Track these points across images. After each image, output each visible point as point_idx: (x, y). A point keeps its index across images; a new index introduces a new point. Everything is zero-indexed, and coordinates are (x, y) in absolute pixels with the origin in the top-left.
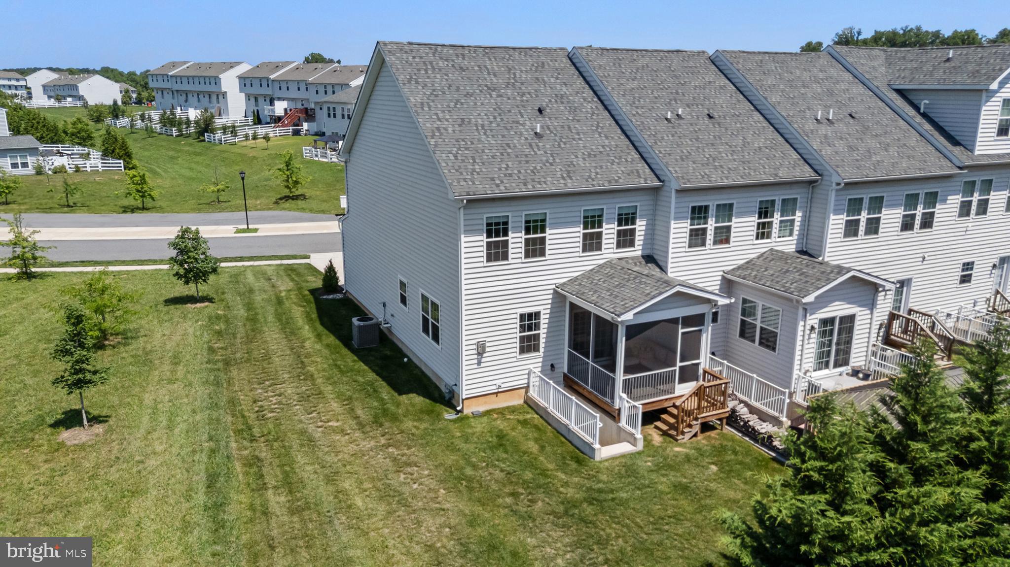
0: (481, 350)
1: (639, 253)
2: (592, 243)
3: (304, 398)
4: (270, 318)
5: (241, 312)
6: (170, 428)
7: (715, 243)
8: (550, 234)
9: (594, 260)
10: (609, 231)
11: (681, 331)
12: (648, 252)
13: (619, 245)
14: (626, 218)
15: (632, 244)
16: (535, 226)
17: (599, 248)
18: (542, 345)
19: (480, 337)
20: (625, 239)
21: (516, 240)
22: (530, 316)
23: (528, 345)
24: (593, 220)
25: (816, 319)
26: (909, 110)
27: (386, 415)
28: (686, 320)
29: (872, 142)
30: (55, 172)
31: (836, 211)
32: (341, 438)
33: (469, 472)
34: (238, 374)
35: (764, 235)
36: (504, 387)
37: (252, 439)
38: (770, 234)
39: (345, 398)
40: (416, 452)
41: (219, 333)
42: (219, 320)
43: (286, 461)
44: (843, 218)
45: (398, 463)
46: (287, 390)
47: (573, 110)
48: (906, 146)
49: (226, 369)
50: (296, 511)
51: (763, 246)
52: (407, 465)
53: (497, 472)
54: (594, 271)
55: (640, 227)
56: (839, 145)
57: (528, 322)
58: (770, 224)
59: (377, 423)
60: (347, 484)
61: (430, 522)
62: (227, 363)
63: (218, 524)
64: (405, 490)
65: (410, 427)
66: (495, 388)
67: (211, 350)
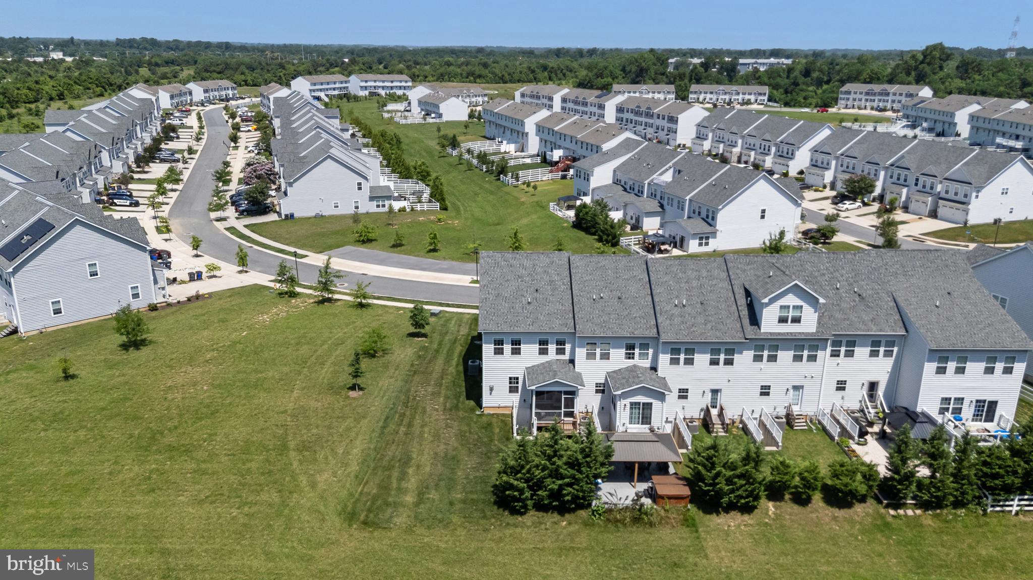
0: (491, 389)
1: (568, 358)
2: (544, 352)
3: (433, 394)
4: (445, 352)
5: (435, 346)
6: (383, 397)
7: (601, 359)
8: (523, 347)
9: (544, 359)
10: (552, 348)
11: (563, 396)
12: (572, 358)
13: (557, 354)
14: (561, 343)
15: (564, 354)
16: (516, 343)
17: (547, 354)
18: (520, 391)
19: (492, 384)
20: (561, 351)
21: (507, 348)
22: (514, 378)
23: (513, 390)
24: (544, 343)
25: (627, 402)
26: (742, 301)
27: (456, 407)
28: (566, 393)
29: (701, 319)
30: (399, 211)
31: (663, 353)
32: (435, 413)
33: (467, 434)
34: (417, 378)
35: (629, 358)
36: (502, 405)
37: (407, 407)
38: (633, 358)
39: (447, 397)
40: (456, 424)
41: (420, 357)
42: (424, 348)
43: (413, 417)
44: (668, 356)
45: (447, 426)
46: (430, 389)
47: (554, 290)
48: (722, 322)
49: (413, 376)
50: (406, 434)
51: (630, 362)
52: (450, 427)
53: (476, 437)
54: (543, 364)
55: (568, 347)
56: (677, 320)
57: (513, 380)
58: (633, 354)
59: (451, 410)
60: (426, 429)
61: (442, 447)
62: (415, 372)
63: (382, 433)
64: (443, 436)
65: (461, 414)
66: (497, 405)
67: (412, 365)
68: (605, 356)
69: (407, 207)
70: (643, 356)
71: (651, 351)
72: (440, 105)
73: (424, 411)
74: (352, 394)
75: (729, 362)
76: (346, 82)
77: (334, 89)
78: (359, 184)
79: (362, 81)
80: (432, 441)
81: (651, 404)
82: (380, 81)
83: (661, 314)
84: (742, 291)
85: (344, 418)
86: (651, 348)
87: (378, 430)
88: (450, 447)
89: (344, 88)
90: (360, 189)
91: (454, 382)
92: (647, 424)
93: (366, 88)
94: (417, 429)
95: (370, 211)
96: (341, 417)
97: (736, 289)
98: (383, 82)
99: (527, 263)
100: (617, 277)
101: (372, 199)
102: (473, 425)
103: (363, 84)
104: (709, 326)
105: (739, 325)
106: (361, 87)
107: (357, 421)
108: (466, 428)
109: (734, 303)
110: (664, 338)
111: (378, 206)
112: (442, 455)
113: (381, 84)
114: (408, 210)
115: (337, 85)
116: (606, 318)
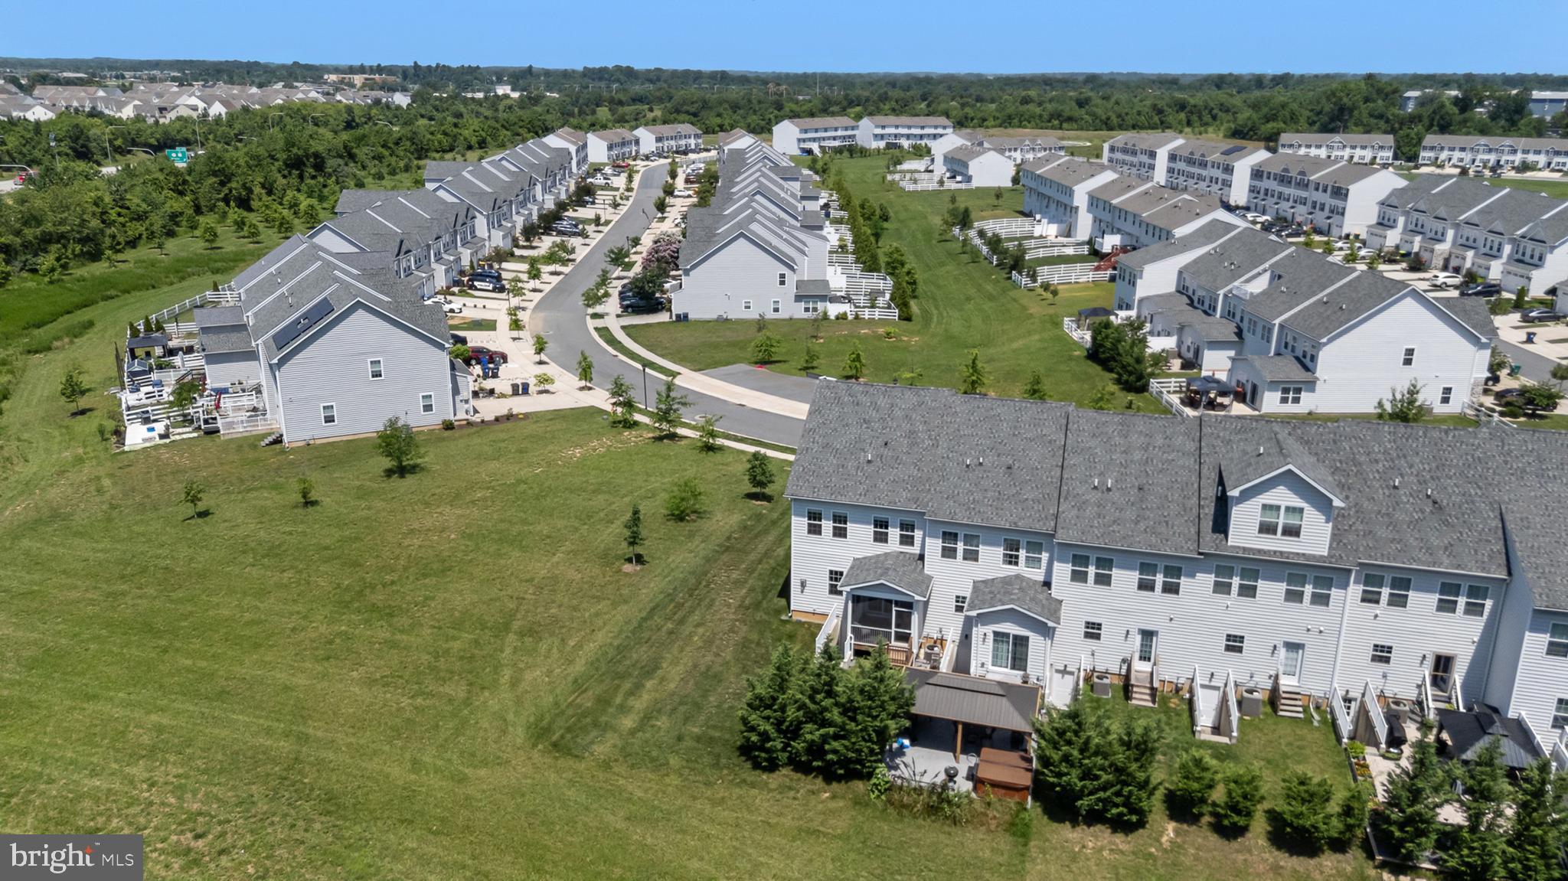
0: (803, 584)
1: (917, 552)
2: (881, 538)
3: (736, 582)
7: (965, 558)
8: (850, 527)
9: (880, 549)
10: (894, 533)
11: (897, 609)
12: (921, 552)
13: (902, 543)
14: (907, 527)
15: (912, 544)
16: (840, 519)
17: (886, 541)
18: (844, 593)
19: (804, 577)
20: (907, 540)
21: (827, 525)
22: (836, 573)
23: (834, 591)
24: (882, 524)
25: (989, 629)
26: (1211, 492)
27: (757, 605)
28: (898, 603)
29: (1130, 514)
30: (837, 318)
31: (1060, 561)
32: (725, 609)
33: (753, 646)
34: (725, 557)
35: (1010, 563)
36: (818, 611)
37: (691, 596)
38: (1016, 564)
39: (752, 590)
40: (745, 628)
41: (745, 528)
42: (759, 517)
43: (692, 611)
44: (1069, 567)
45: (732, 630)
46: (735, 575)
47: (913, 445)
48: (1167, 523)
49: (723, 553)
50: (671, 633)
51: (1011, 570)
52: (734, 632)
53: (763, 651)
54: (878, 556)
55: (918, 534)
56: (1090, 511)
57: (835, 575)
58: (1017, 557)
59: (747, 608)
60: (701, 630)
61: (709, 658)
62: (728, 549)
63: (640, 626)
64: (718, 642)
65: (759, 616)
66: (811, 610)
67: (729, 538)
68: (971, 556)
69: (849, 313)
70: (1033, 562)
71: (1045, 556)
72: (970, 163)
73: (711, 605)
74: (628, 568)
75: (1171, 589)
76: (853, 128)
77: (834, 138)
78: (782, 276)
79: (877, 127)
80: (700, 648)
81: (1027, 638)
82: (903, 127)
83: (1066, 498)
84: (1214, 476)
85: (599, 599)
86: (1046, 551)
87: (635, 624)
88: (719, 660)
89: (850, 137)
90: (782, 283)
91: (774, 569)
92: (1019, 669)
93: (882, 137)
94: (687, 629)
95: (796, 316)
96: (597, 597)
97: (1205, 471)
98: (909, 127)
99: (882, 402)
100: (1014, 435)
101: (799, 298)
102: (768, 634)
103: (879, 131)
104: (1142, 526)
105: (1193, 530)
106: (876, 136)
107: (614, 605)
108: (755, 636)
109: (1197, 494)
110: (1061, 537)
111: (807, 310)
112: (703, 669)
113: (905, 131)
114: (850, 317)
115: (840, 133)
116: (977, 496)
